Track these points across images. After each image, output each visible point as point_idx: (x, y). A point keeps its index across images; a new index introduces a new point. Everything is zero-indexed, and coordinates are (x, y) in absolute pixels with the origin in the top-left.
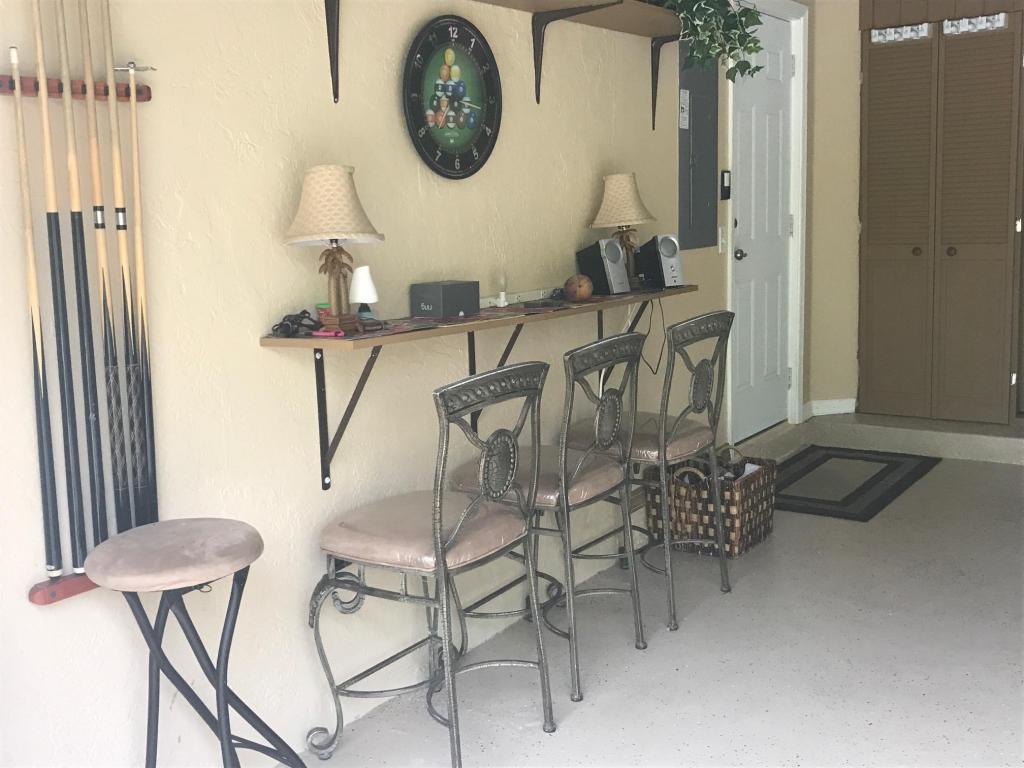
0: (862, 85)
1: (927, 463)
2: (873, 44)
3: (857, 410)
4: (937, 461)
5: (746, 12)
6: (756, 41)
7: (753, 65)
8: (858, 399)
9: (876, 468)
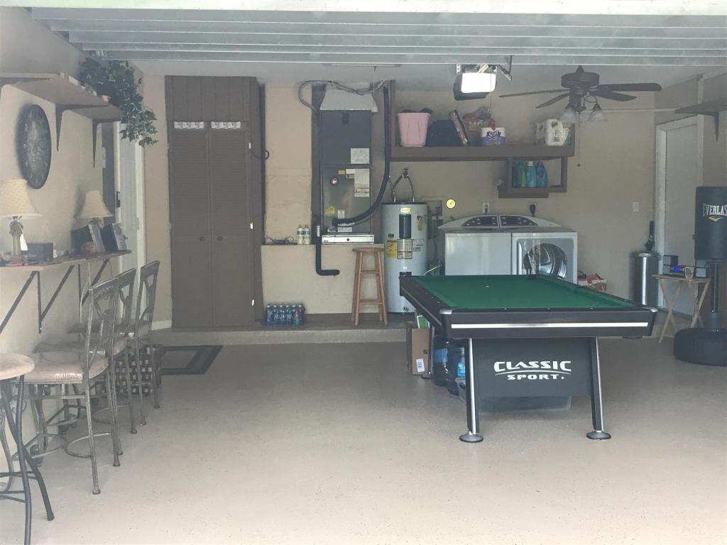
0: (169, 151)
1: (217, 349)
2: (175, 129)
3: (173, 326)
4: (221, 347)
5: (148, 113)
6: (154, 128)
7: (153, 139)
8: (173, 320)
9: (193, 354)
